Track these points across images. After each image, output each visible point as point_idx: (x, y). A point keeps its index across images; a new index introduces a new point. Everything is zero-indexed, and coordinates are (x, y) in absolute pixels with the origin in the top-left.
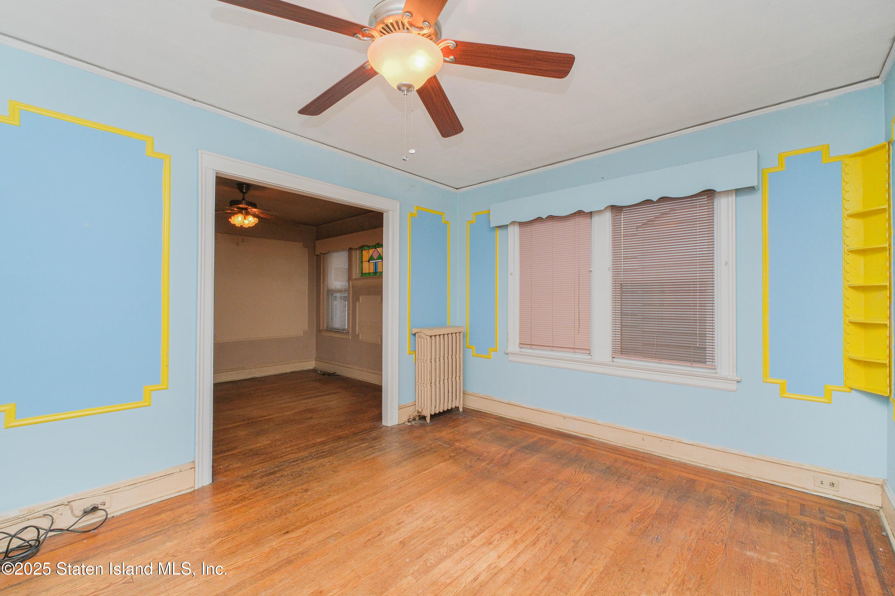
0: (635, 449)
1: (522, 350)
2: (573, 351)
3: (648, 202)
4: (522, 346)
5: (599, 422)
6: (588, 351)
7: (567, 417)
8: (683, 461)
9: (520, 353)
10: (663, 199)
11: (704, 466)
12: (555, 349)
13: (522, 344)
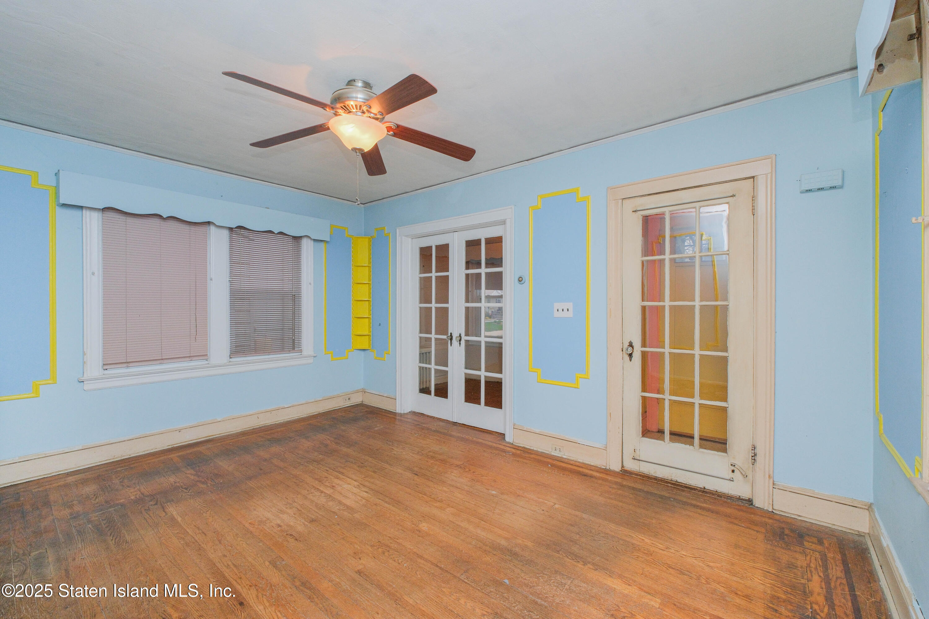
0: (252, 428)
1: (106, 372)
2: (190, 360)
3: (271, 232)
4: (105, 367)
5: (219, 420)
6: (204, 356)
7: (182, 429)
8: (286, 420)
9: (104, 376)
10: (281, 233)
11: (297, 418)
12: (165, 361)
13: (106, 365)
